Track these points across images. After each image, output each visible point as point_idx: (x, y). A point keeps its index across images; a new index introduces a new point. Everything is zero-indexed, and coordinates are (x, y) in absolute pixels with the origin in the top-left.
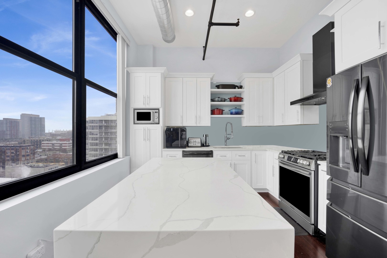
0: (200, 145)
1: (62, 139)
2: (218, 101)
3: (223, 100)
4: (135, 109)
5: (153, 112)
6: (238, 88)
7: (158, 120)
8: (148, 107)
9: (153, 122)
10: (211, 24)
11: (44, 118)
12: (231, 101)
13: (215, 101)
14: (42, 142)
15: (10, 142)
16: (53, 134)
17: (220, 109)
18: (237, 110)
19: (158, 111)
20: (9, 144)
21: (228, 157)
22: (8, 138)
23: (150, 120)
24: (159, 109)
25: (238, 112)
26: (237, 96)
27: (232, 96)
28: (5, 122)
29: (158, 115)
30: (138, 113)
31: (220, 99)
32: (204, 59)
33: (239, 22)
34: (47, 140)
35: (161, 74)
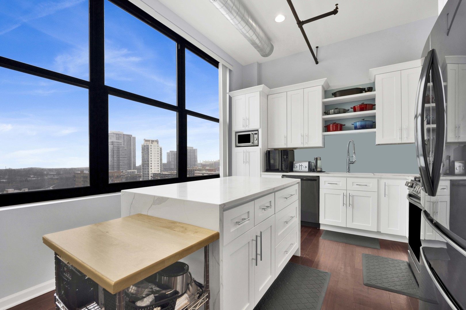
0: (307, 169)
1: (210, 169)
2: (335, 113)
3: (342, 110)
4: (236, 133)
5: (252, 134)
6: (366, 92)
7: (257, 141)
8: (247, 129)
9: (252, 144)
10: (300, 24)
11: (196, 149)
12: (355, 110)
13: (329, 114)
14: (195, 172)
15: (173, 171)
16: (203, 164)
17: (337, 124)
18: (363, 123)
19: (257, 132)
20: (173, 173)
21: (341, 186)
22: (173, 167)
23: (250, 142)
24: (258, 130)
25: (366, 126)
26: (365, 103)
27: (357, 105)
28: (171, 154)
29: (257, 137)
30: (239, 136)
31: (336, 111)
32: (317, 63)
33: (337, 8)
34: (199, 170)
35: (260, 92)
